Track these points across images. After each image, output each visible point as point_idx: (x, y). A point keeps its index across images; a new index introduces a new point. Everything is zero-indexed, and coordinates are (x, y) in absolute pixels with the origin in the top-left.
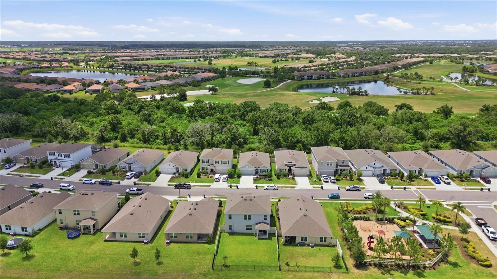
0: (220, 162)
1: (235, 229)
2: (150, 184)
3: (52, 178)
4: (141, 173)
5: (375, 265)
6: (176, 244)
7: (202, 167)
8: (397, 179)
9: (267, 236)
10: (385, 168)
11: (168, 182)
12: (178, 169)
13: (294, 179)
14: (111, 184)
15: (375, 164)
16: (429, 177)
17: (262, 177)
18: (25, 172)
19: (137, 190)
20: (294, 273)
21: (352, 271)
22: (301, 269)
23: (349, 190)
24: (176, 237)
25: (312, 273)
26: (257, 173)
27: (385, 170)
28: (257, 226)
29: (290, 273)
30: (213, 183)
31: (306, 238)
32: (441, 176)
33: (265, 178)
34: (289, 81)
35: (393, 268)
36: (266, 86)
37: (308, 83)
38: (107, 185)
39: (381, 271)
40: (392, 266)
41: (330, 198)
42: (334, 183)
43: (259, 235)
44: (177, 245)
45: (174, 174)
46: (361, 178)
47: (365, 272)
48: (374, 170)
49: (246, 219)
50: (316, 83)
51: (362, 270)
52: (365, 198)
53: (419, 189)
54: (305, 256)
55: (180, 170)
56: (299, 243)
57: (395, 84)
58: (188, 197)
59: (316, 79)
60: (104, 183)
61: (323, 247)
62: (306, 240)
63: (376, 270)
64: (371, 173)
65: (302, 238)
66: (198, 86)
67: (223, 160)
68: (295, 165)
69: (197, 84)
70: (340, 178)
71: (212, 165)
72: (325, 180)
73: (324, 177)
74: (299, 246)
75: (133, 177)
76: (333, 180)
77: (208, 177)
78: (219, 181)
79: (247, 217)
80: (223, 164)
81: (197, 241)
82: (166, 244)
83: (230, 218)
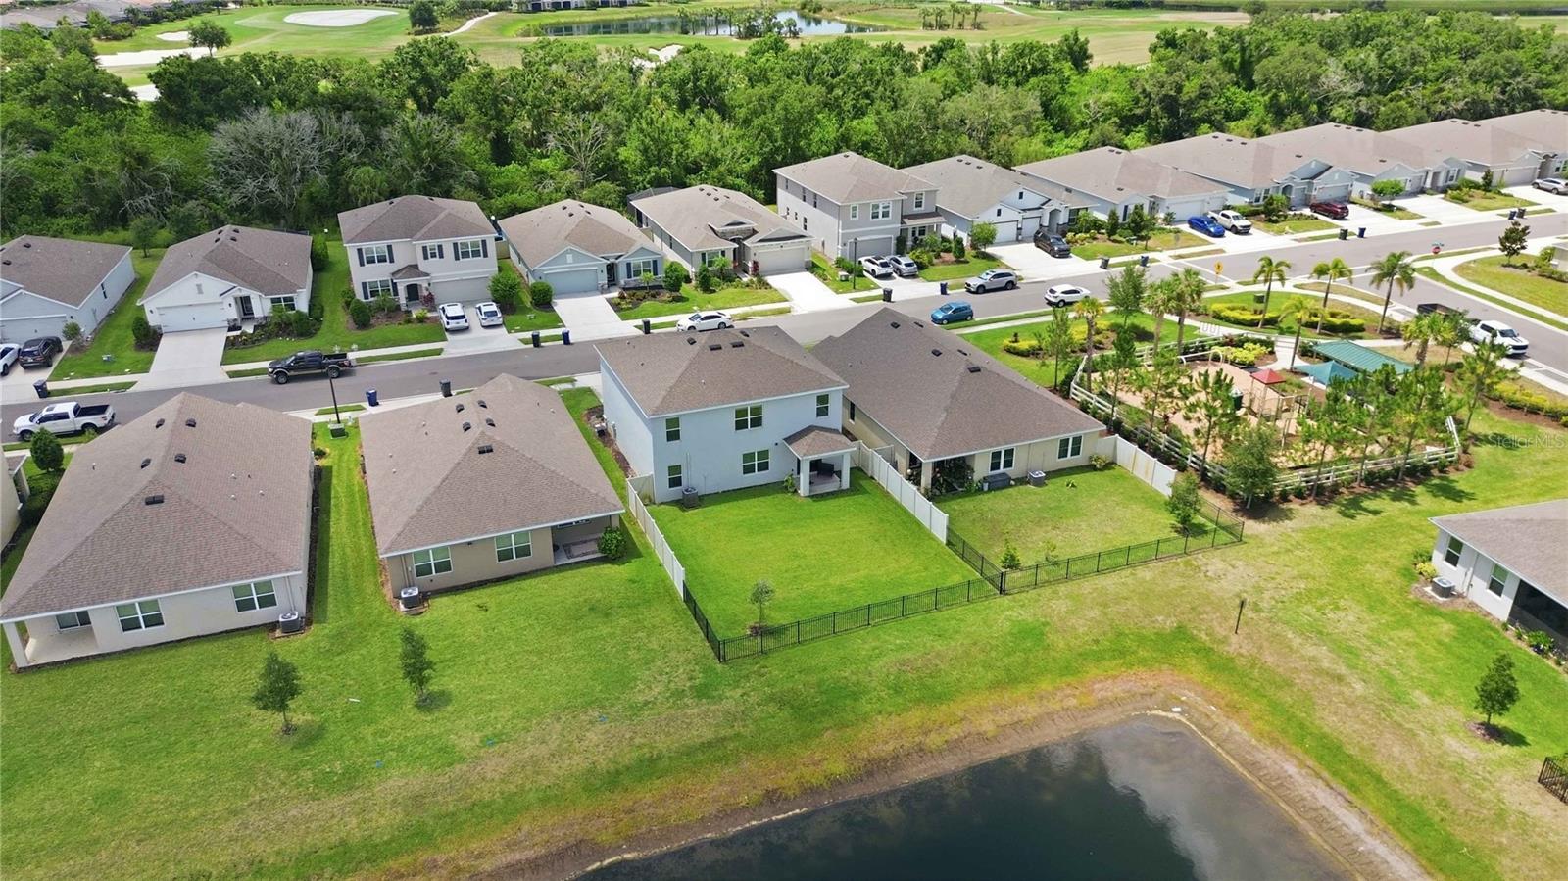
0: (448, 251)
1: (696, 479)
2: (132, 384)
5: (1300, 494)
6: (457, 598)
7: (364, 285)
8: (1095, 239)
9: (846, 483)
10: (1054, 205)
11: (223, 363)
12: (245, 303)
13: (765, 285)
15: (1021, 196)
16: (1181, 222)
17: (640, 293)
19: (80, 412)
20: (1063, 588)
21: (1249, 533)
22: (1075, 567)
23: (981, 290)
24: (443, 567)
25: (1127, 573)
27: (1053, 213)
28: (796, 450)
29: (1047, 592)
30: (445, 340)
31: (1009, 453)
32: (1217, 212)
33: (653, 296)
34: (492, 13)
35: (1357, 491)
36: (418, 28)
37: (562, 20)
39: (1334, 509)
40: (1349, 485)
42: (916, 277)
43: (810, 483)
44: (465, 602)
45: (230, 330)
46: (989, 250)
47: (1287, 524)
48: (1020, 219)
50: (589, 18)
51: (1276, 521)
52: (1050, 303)
53: (1180, 257)
54: (1043, 519)
55: (261, 307)
56: (985, 479)
57: (841, 14)
58: (366, 404)
59: (582, 8)
61: (1079, 477)
62: (1008, 464)
63: (1312, 509)
64: (1014, 231)
65: (996, 455)
67: (460, 240)
68: (754, 232)
69: (117, 30)
70: (925, 258)
71: (413, 269)
72: (880, 271)
73: (874, 263)
74: (990, 490)
75: (14, 365)
76: (908, 267)
77: (408, 322)
78: (468, 328)
79: (749, 418)
80: (461, 260)
81: (553, 564)
82: (403, 608)
83: (673, 436)
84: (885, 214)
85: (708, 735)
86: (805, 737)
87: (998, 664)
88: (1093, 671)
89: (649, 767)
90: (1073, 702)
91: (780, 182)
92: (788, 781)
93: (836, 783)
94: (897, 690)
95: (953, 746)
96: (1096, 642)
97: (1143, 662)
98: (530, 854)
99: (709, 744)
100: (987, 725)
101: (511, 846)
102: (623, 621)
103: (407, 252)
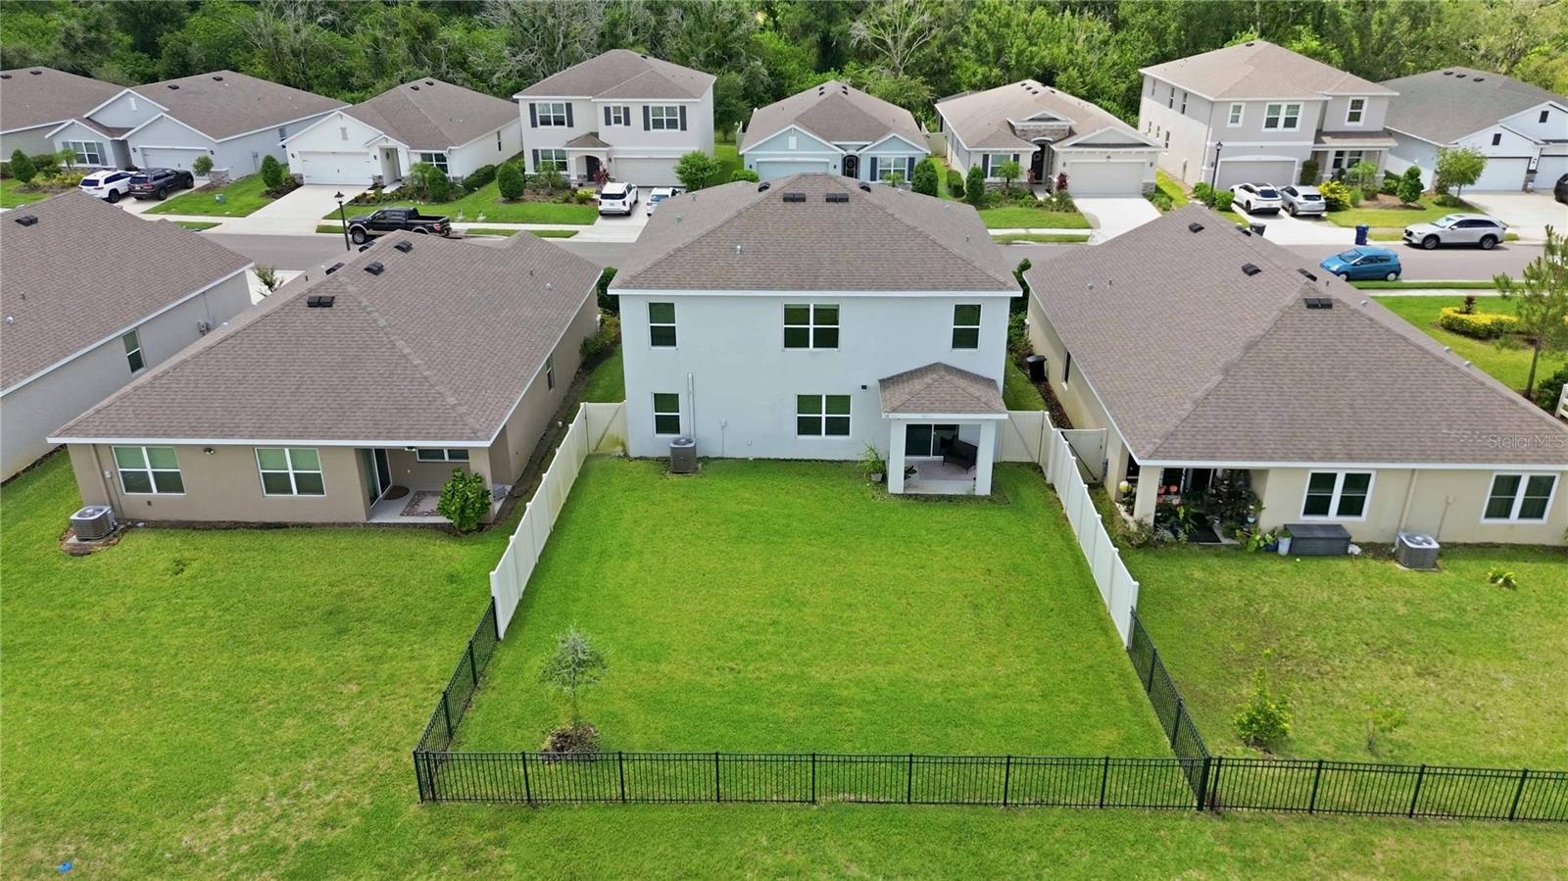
0: (637, 116)
1: (706, 426)
2: (214, 225)
4: (183, 180)
6: (167, 541)
7: (535, 152)
9: (985, 480)
11: (327, 217)
12: (390, 155)
13: (1068, 207)
15: (1544, 117)
23: (1433, 242)
24: (169, 484)
29: (1335, 841)
30: (589, 222)
31: (1357, 483)
42: (1317, 217)
43: (909, 472)
44: (169, 550)
45: (373, 187)
48: (1536, 155)
49: (795, 339)
54: (1402, 645)
55: (409, 163)
56: (1286, 530)
62: (1351, 506)
64: (1519, 173)
65: (1322, 481)
67: (653, 103)
68: (1071, 133)
70: (1346, 196)
71: (593, 138)
72: (1258, 203)
73: (1251, 191)
74: (1293, 555)
75: (126, 195)
76: (1310, 202)
77: (567, 201)
78: (628, 214)
79: (811, 327)
80: (652, 131)
81: (363, 519)
82: (74, 539)
83: (663, 337)
84: (1290, 123)
91: (1147, 87)
102: (352, 653)
103: (588, 114)
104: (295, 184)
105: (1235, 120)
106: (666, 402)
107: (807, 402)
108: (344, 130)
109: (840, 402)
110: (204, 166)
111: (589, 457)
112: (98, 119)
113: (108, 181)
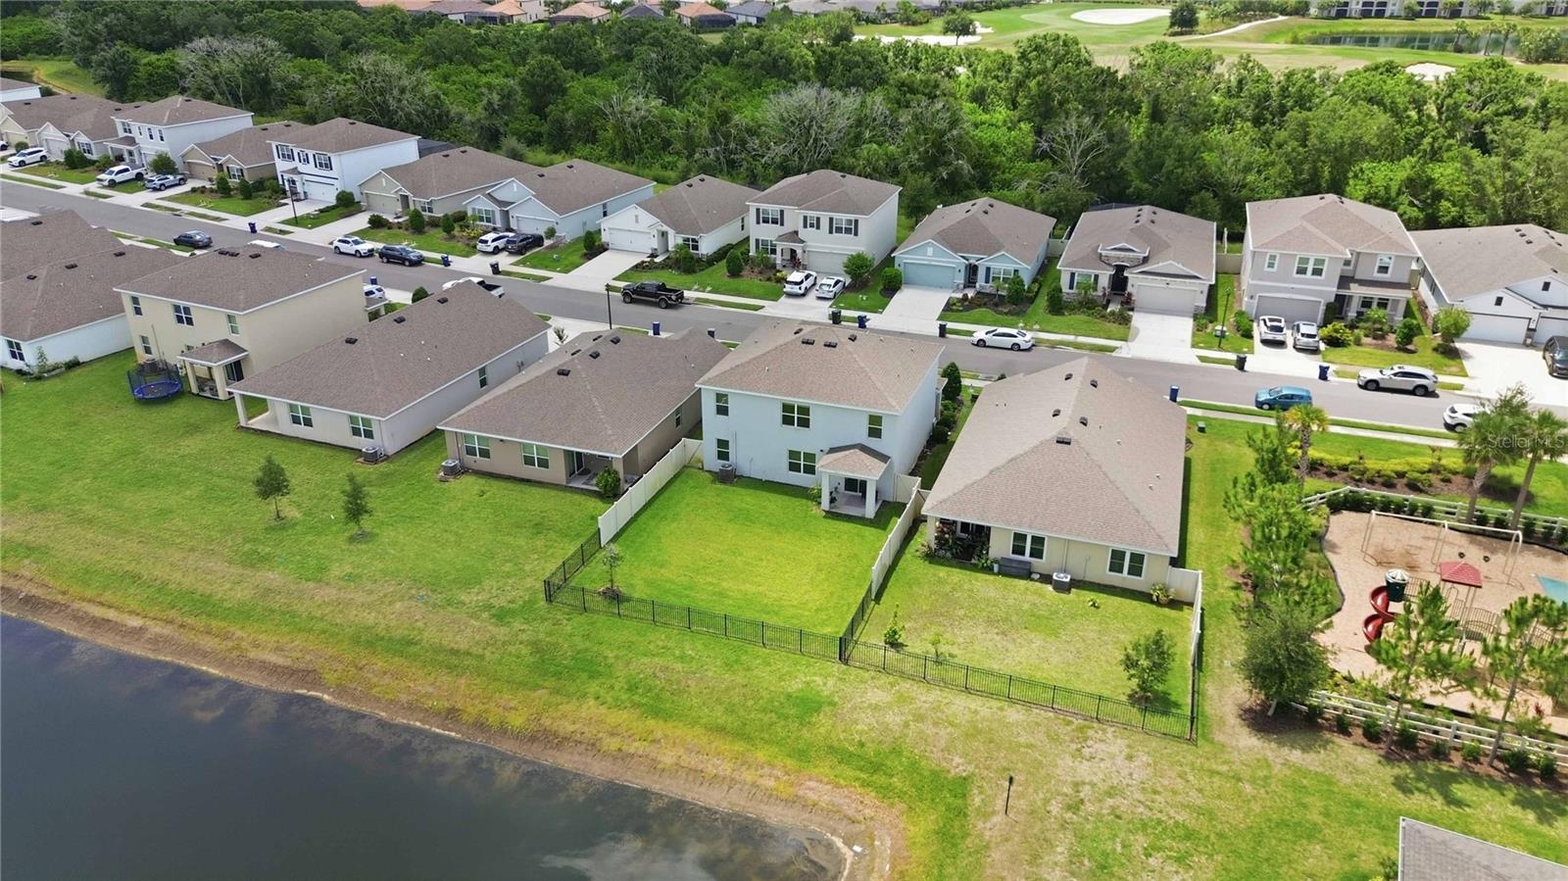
0: (825, 224)
1: (743, 458)
2: (549, 278)
3: (252, 226)
4: (537, 241)
5: (1372, 734)
7: (757, 241)
9: (870, 509)
11: (615, 279)
13: (1125, 320)
14: (418, 262)
15: (1546, 286)
17: (985, 299)
18: (197, 205)
20: (907, 685)
21: (1219, 737)
22: (951, 674)
23: (1372, 385)
24: (484, 453)
25: (995, 704)
26: (970, 282)
28: (827, 459)
29: (884, 679)
30: (774, 299)
31: (1038, 541)
34: (1281, 18)
35: (1477, 768)
36: (1177, 29)
38: (403, 264)
39: (1396, 771)
40: (1473, 756)
41: (1260, 405)
42: (1312, 351)
43: (831, 500)
44: (477, 485)
45: (651, 256)
46: (1458, 345)
47: (1296, 756)
48: (1535, 317)
49: (787, 421)
50: (1396, 30)
51: (1281, 744)
54: (1006, 620)
55: (674, 242)
56: (1002, 561)
58: (651, 332)
60: (394, 257)
61: (1117, 600)
62: (1037, 553)
63: (1367, 758)
64: (1519, 330)
65: (1020, 538)
66: (921, 23)
67: (837, 215)
68: (1142, 263)
69: (916, 16)
70: (1353, 335)
71: (794, 235)
74: (999, 573)
75: (504, 249)
76: (1305, 339)
77: (769, 279)
78: (803, 295)
79: (796, 415)
80: (835, 234)
81: (564, 483)
82: (442, 474)
83: (723, 410)
84: (1317, 272)
85: (463, 646)
86: (522, 684)
87: (742, 713)
88: (824, 769)
89: (403, 646)
90: (772, 783)
92: (472, 709)
93: (503, 731)
94: (632, 688)
95: (622, 756)
96: (862, 745)
97: (885, 791)
98: (281, 661)
99: (455, 652)
100: (668, 759)
101: (278, 649)
102: (540, 543)
103: (794, 218)
104: (603, 249)
105: (1271, 265)
106: (723, 444)
107: (793, 454)
108: (637, 216)
109: (810, 457)
110: (551, 233)
111: (685, 467)
112: (495, 195)
113: (493, 241)
